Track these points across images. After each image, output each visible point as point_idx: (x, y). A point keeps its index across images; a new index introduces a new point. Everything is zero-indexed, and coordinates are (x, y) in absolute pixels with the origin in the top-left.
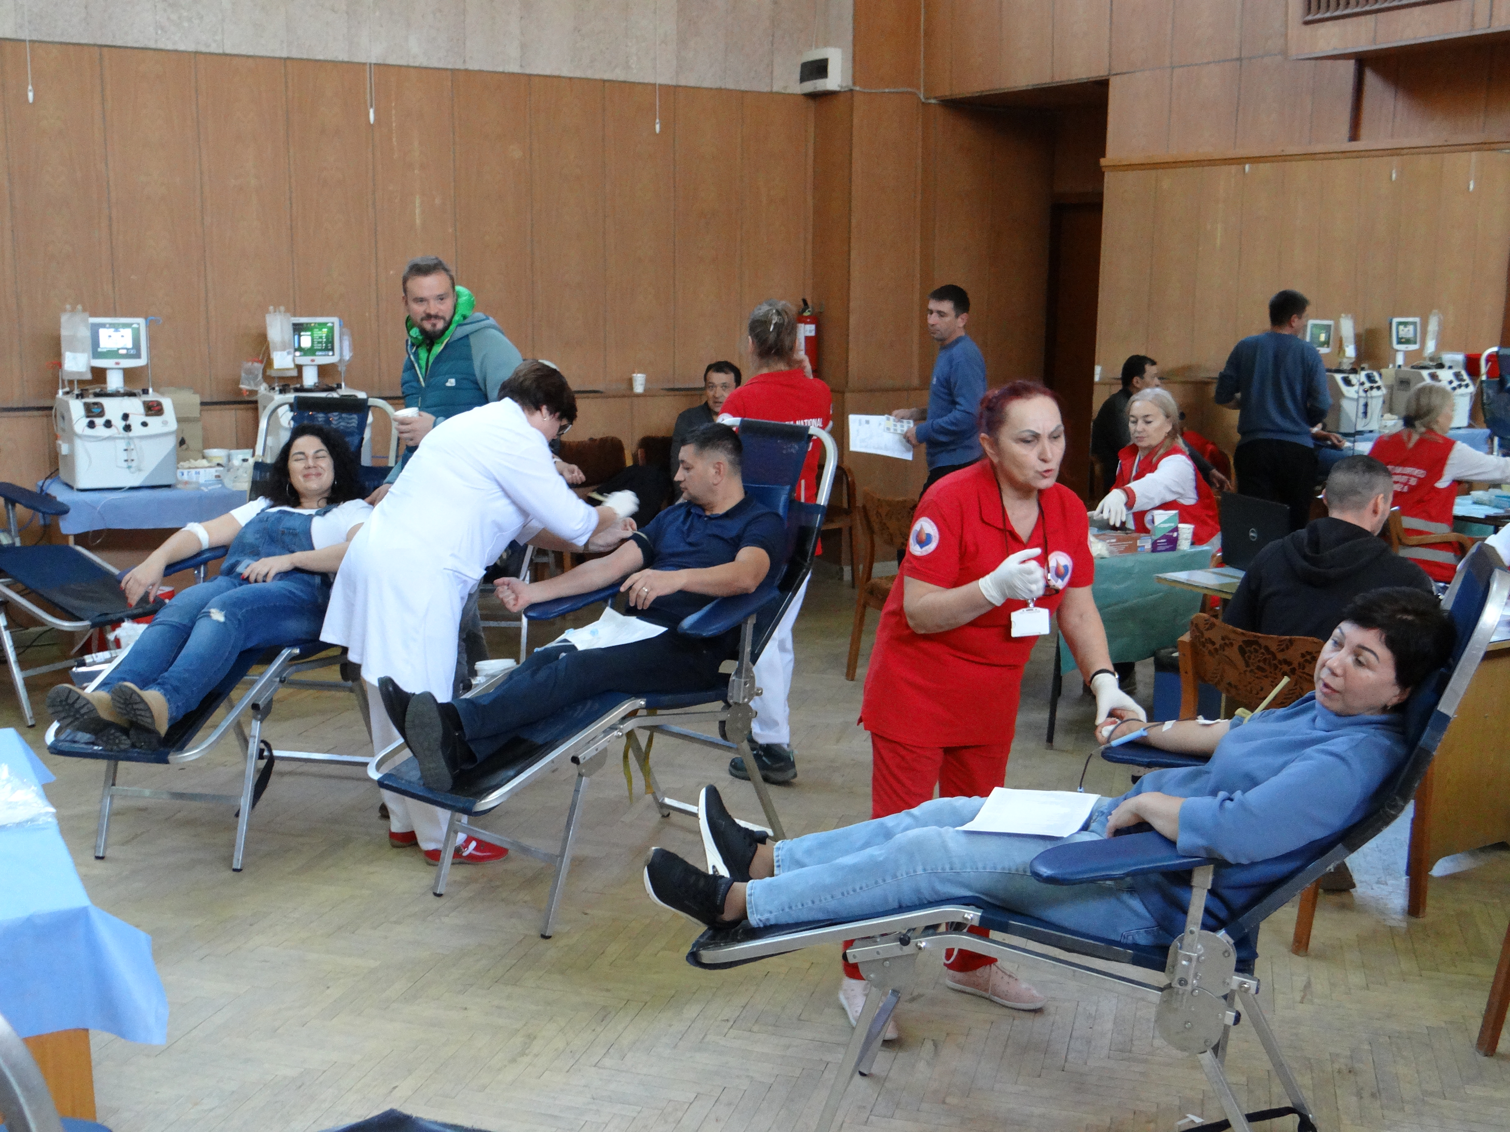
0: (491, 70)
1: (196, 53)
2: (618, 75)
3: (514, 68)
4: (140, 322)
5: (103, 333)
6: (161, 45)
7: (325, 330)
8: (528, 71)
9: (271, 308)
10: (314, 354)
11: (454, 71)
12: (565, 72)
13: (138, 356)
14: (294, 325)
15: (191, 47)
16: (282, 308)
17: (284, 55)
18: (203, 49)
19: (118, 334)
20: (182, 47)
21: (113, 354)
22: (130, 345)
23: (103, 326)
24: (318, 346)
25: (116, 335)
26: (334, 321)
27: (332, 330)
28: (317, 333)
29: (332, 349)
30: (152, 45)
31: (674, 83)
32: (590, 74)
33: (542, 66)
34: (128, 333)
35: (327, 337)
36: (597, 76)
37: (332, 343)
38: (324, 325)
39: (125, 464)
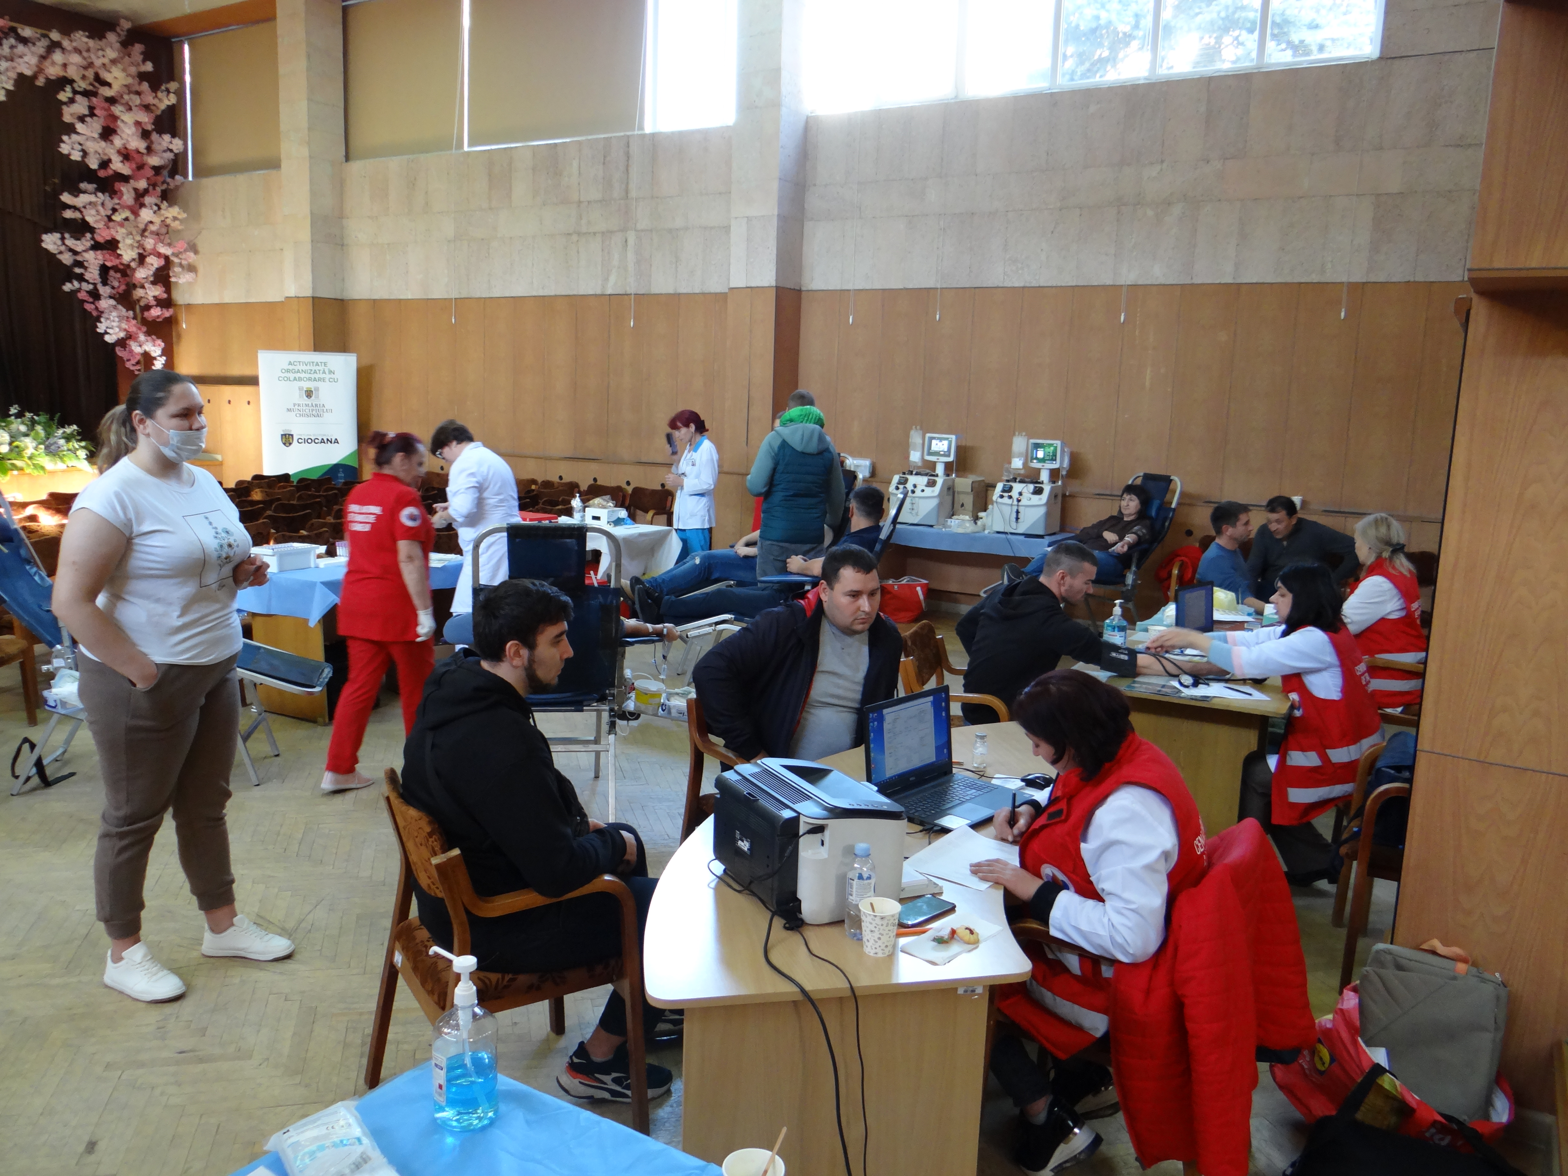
0: (1211, 282)
1: (1024, 287)
2: (1314, 278)
3: (1229, 280)
4: (953, 437)
5: (934, 442)
6: (1006, 285)
7: (1052, 448)
8: (1239, 281)
9: (1017, 433)
10: (1045, 462)
11: (1183, 285)
12: (1269, 279)
13: (949, 456)
14: (1035, 444)
15: (1022, 285)
16: (1024, 434)
17: (1074, 284)
18: (1028, 285)
19: (941, 443)
20: (1016, 285)
21: (937, 453)
22: (946, 450)
23: (934, 438)
24: (1047, 458)
25: (940, 444)
26: (1058, 443)
27: (1056, 448)
28: (1047, 450)
29: (1055, 460)
30: (1001, 285)
31: (1364, 281)
32: (1289, 279)
33: (1250, 277)
34: (946, 443)
35: (1053, 452)
36: (1295, 281)
37: (1056, 456)
38: (1052, 445)
39: (909, 511)
